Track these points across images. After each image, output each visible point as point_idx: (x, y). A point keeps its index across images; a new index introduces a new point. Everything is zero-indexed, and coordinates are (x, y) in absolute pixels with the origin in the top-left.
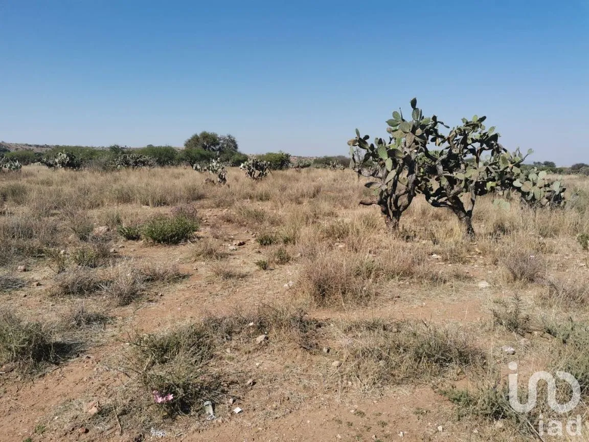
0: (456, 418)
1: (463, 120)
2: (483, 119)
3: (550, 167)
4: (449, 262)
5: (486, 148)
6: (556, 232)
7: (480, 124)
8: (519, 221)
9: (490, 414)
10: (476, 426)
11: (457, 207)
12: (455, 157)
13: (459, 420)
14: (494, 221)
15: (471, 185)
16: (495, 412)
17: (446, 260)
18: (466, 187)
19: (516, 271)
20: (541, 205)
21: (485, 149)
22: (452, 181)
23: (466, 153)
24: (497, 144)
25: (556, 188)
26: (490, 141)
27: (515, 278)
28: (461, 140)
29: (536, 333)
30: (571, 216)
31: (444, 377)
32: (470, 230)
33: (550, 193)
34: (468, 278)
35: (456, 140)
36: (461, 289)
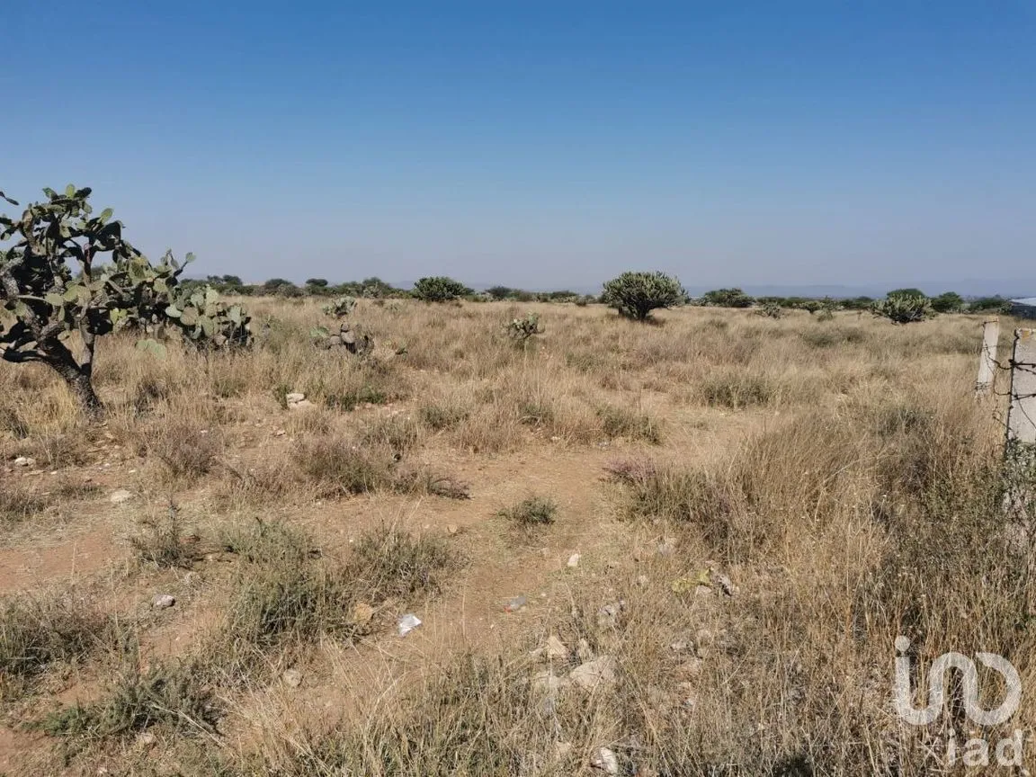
0: (60, 764)
1: (47, 191)
2: (85, 193)
3: (231, 285)
4: (51, 467)
5: (102, 247)
6: (242, 386)
7: (80, 202)
8: (180, 374)
9: (127, 728)
10: (103, 760)
11: (59, 358)
12: (41, 261)
13: (67, 765)
14: (139, 379)
15: (79, 316)
16: (136, 720)
17: (43, 465)
18: (69, 318)
19: (176, 459)
20: (215, 344)
21: (99, 250)
22: (43, 311)
23: (63, 255)
24: (121, 242)
25: (235, 316)
26: (107, 234)
27: (176, 471)
28: (46, 230)
29: (210, 557)
30: (261, 359)
31: (35, 694)
32: (92, 400)
33: (227, 326)
34: (91, 490)
35: (38, 229)
36: (76, 514)
